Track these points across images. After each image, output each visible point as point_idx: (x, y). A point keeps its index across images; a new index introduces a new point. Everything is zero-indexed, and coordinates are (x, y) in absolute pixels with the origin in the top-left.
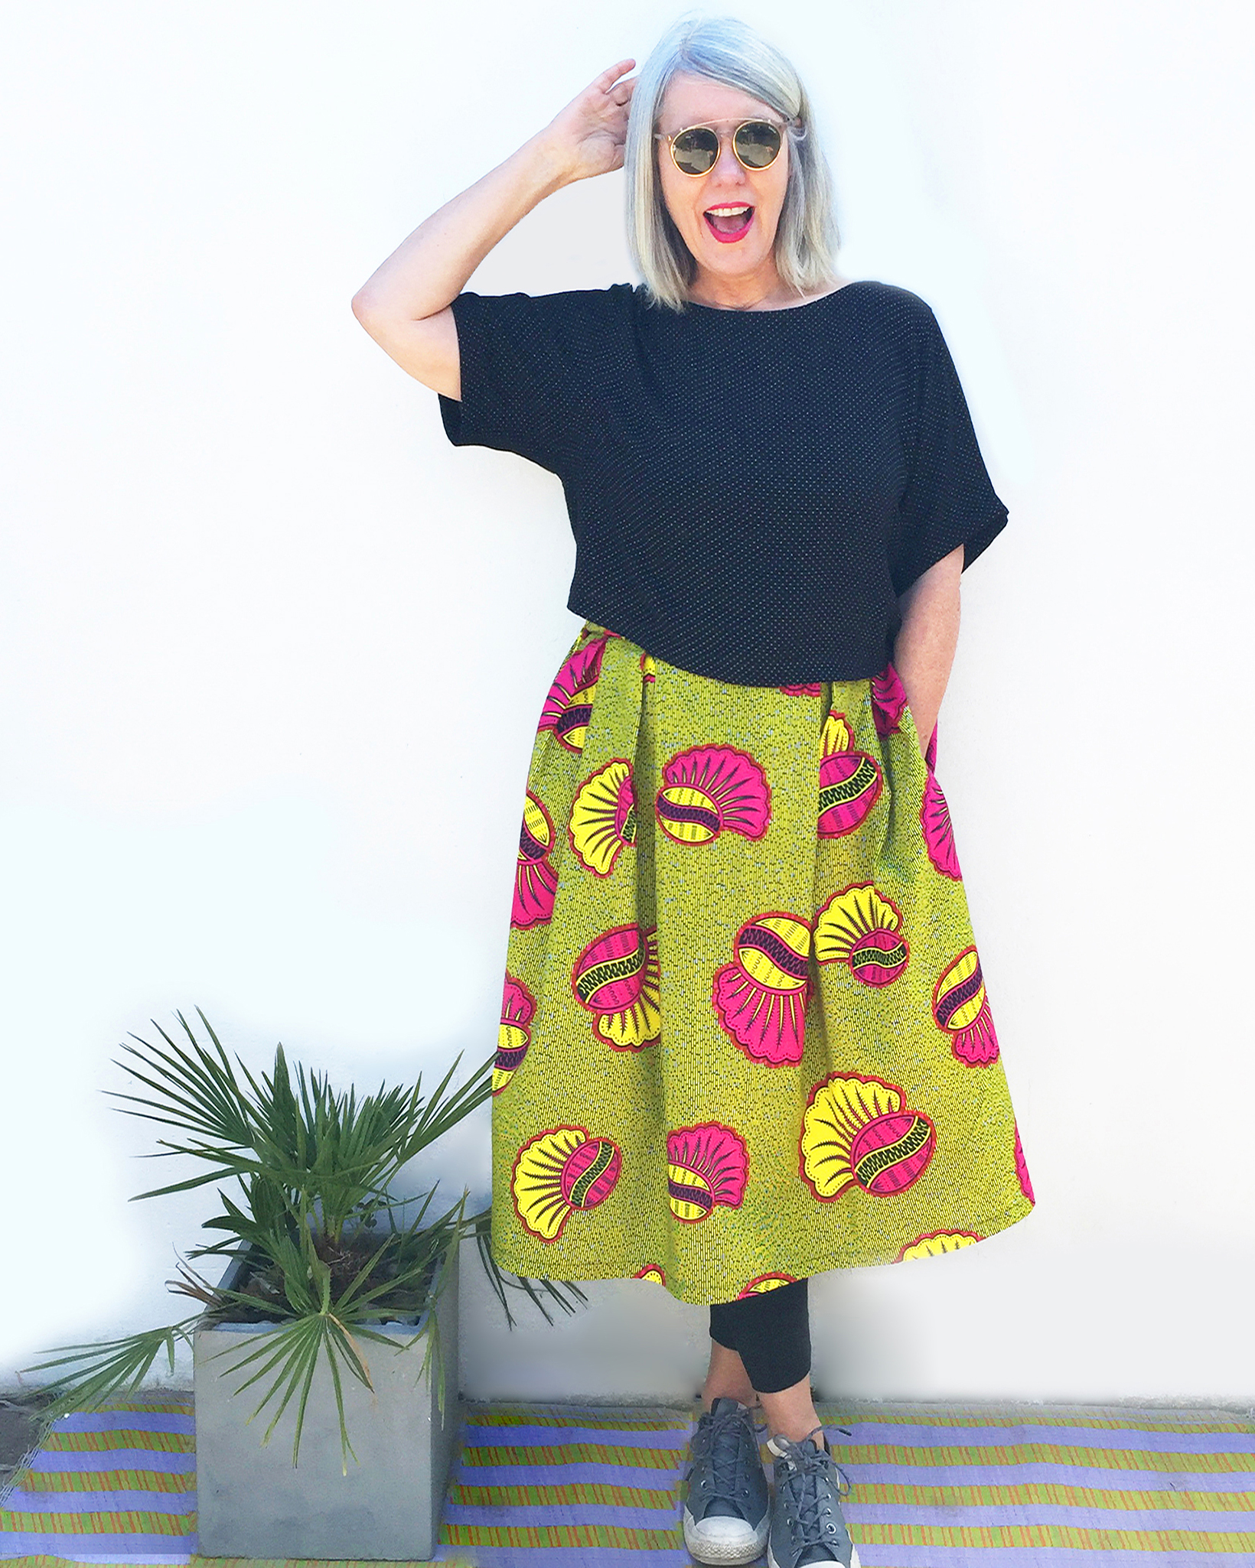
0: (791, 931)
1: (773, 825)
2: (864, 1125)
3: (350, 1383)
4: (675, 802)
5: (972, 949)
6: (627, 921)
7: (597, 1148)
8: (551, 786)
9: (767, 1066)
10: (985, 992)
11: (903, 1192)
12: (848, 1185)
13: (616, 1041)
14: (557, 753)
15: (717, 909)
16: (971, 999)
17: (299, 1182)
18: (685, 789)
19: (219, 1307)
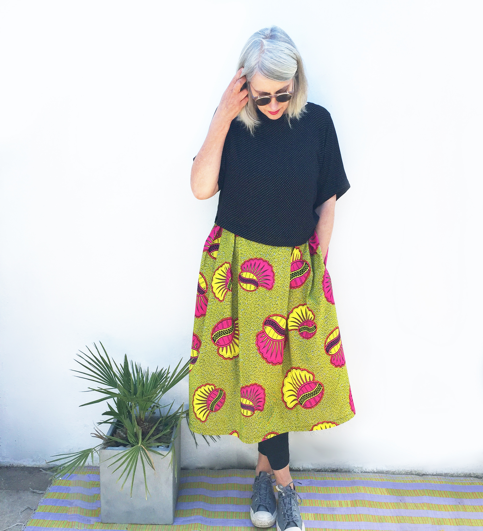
0: (281, 320)
1: (275, 285)
2: (302, 385)
3: (148, 468)
4: (244, 277)
5: (337, 328)
6: (229, 316)
7: (218, 391)
8: (207, 270)
9: (273, 365)
10: (341, 342)
11: (313, 408)
12: (296, 404)
13: (224, 356)
14: (209, 259)
15: (257, 313)
16: (337, 345)
17: (132, 400)
18: (248, 273)
19: (107, 441)
